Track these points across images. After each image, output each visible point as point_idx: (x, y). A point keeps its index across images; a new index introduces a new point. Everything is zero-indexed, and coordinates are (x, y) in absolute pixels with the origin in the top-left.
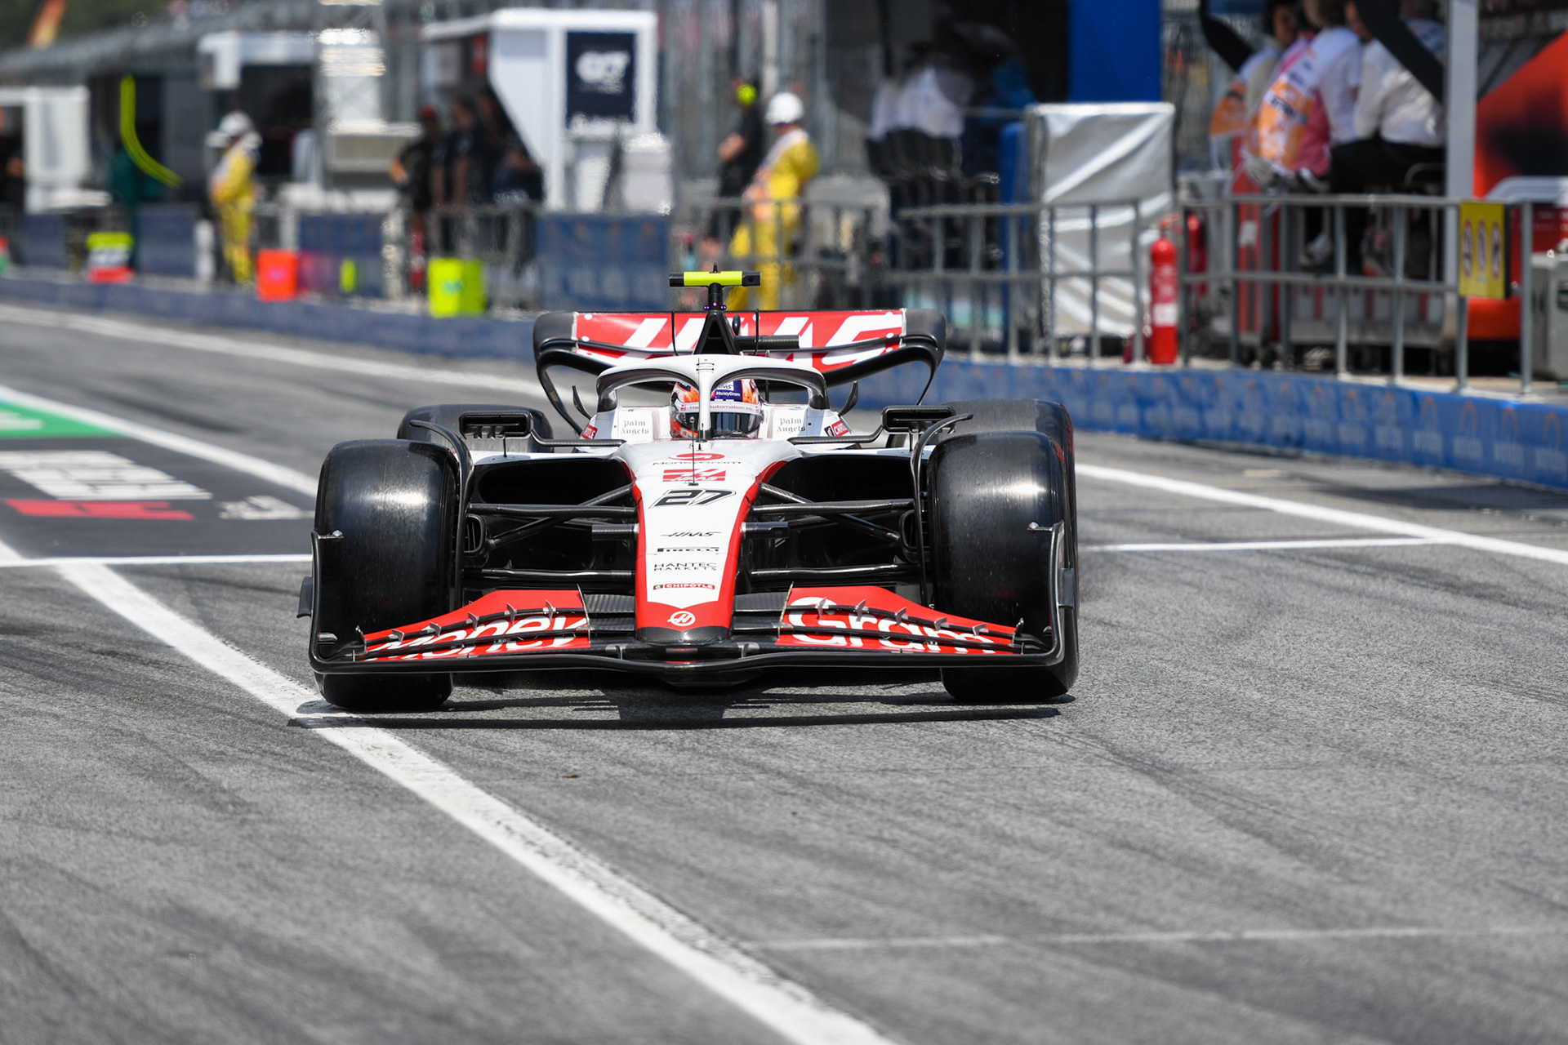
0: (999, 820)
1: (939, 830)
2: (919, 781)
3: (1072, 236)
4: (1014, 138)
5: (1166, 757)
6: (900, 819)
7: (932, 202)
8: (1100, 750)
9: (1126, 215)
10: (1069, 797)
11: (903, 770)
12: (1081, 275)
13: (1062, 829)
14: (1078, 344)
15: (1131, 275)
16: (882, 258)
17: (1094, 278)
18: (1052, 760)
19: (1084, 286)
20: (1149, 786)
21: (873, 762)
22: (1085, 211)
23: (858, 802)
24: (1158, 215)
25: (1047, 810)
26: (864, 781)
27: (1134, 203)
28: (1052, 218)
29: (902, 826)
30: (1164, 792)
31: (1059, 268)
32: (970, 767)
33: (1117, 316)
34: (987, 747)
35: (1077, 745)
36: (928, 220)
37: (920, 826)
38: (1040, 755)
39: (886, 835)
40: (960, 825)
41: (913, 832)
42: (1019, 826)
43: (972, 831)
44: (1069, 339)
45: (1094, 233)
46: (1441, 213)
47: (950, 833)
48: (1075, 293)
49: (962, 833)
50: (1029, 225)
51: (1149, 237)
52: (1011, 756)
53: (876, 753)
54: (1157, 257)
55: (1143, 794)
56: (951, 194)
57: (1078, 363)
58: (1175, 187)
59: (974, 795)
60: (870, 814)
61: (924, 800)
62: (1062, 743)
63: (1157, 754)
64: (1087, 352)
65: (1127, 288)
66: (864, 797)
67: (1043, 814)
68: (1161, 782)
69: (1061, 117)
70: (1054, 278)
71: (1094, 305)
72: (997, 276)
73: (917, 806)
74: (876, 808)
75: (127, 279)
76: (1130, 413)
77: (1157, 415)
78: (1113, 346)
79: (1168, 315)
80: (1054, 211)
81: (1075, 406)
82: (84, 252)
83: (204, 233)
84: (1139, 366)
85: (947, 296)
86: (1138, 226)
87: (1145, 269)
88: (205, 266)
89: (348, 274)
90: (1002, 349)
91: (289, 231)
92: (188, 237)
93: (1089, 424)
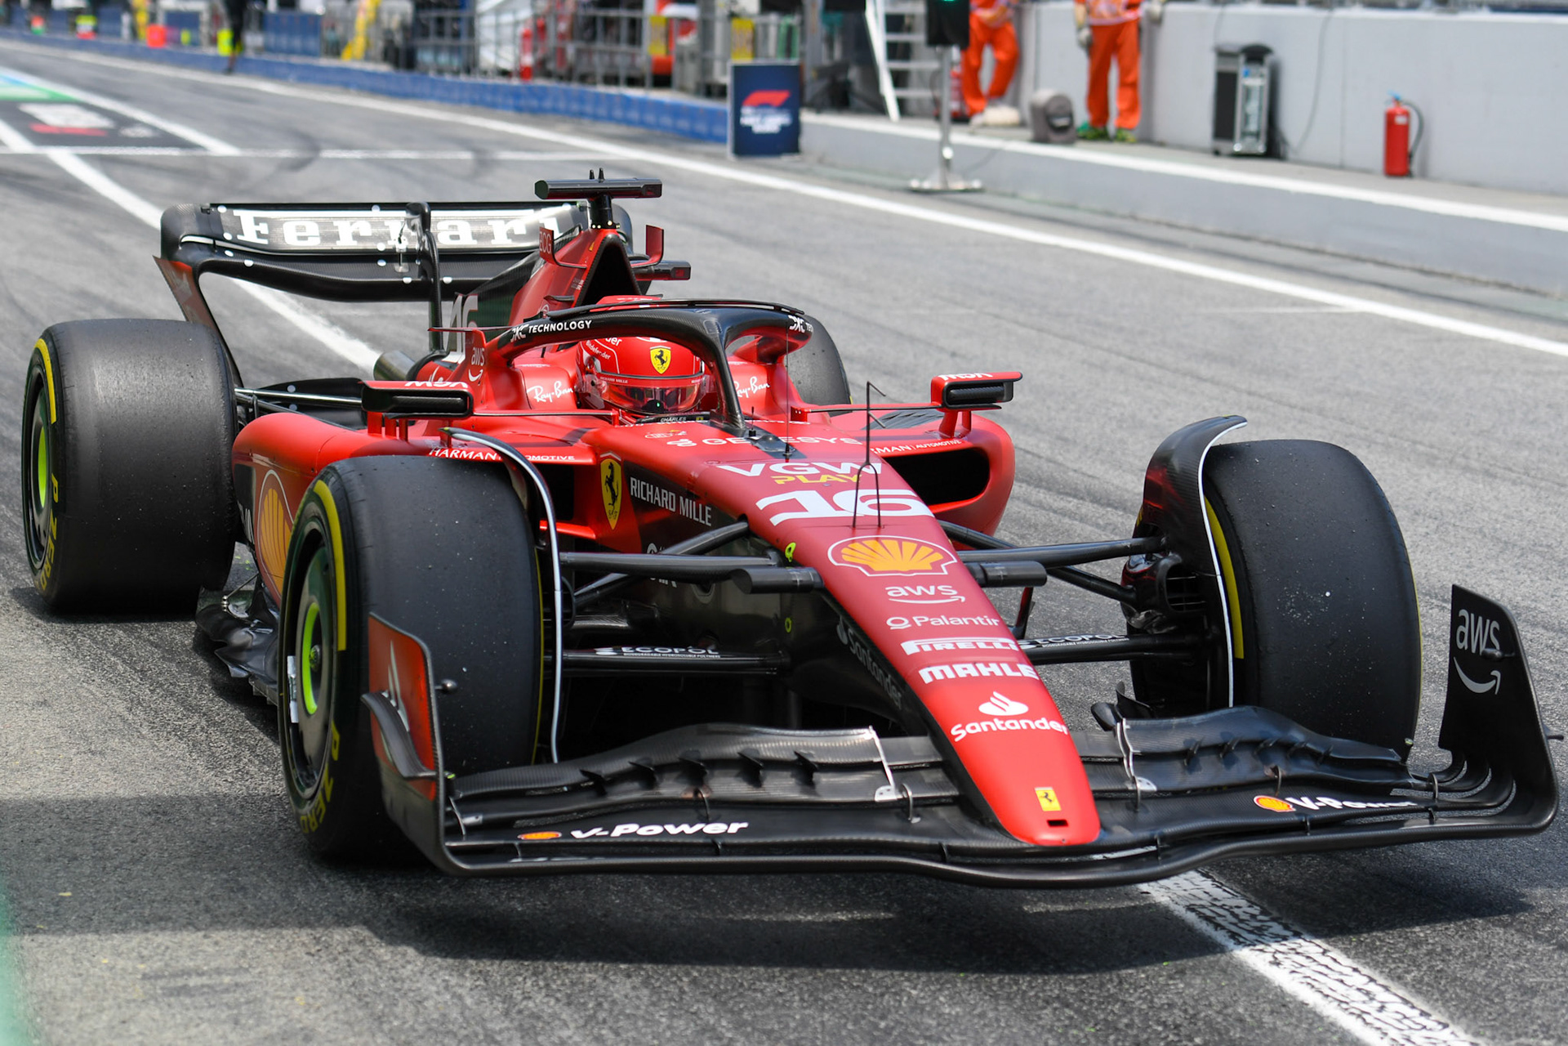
3: (489, 26)
9: (511, 18)
12: (493, 42)
14: (490, 72)
15: (513, 43)
16: (410, 35)
17: (498, 44)
19: (493, 47)
22: (495, 16)
24: (525, 21)
27: (515, 13)
28: (481, 19)
31: (483, 39)
33: (507, 60)
36: (428, 18)
44: (487, 70)
45: (498, 25)
46: (641, 21)
48: (490, 50)
50: (471, 21)
51: (521, 30)
54: (526, 36)
57: (490, 80)
58: (533, 6)
64: (494, 75)
65: (511, 48)
70: (481, 43)
71: (497, 55)
72: (457, 42)
75: (93, 39)
76: (511, 101)
77: (522, 102)
78: (505, 73)
79: (528, 60)
80: (481, 15)
81: (489, 98)
82: (74, 26)
83: (126, 19)
84: (515, 82)
85: (437, 50)
86: (516, 24)
87: (518, 41)
88: (126, 32)
89: (185, 36)
90: (456, 73)
91: (161, 20)
92: (118, 20)
93: (493, 105)
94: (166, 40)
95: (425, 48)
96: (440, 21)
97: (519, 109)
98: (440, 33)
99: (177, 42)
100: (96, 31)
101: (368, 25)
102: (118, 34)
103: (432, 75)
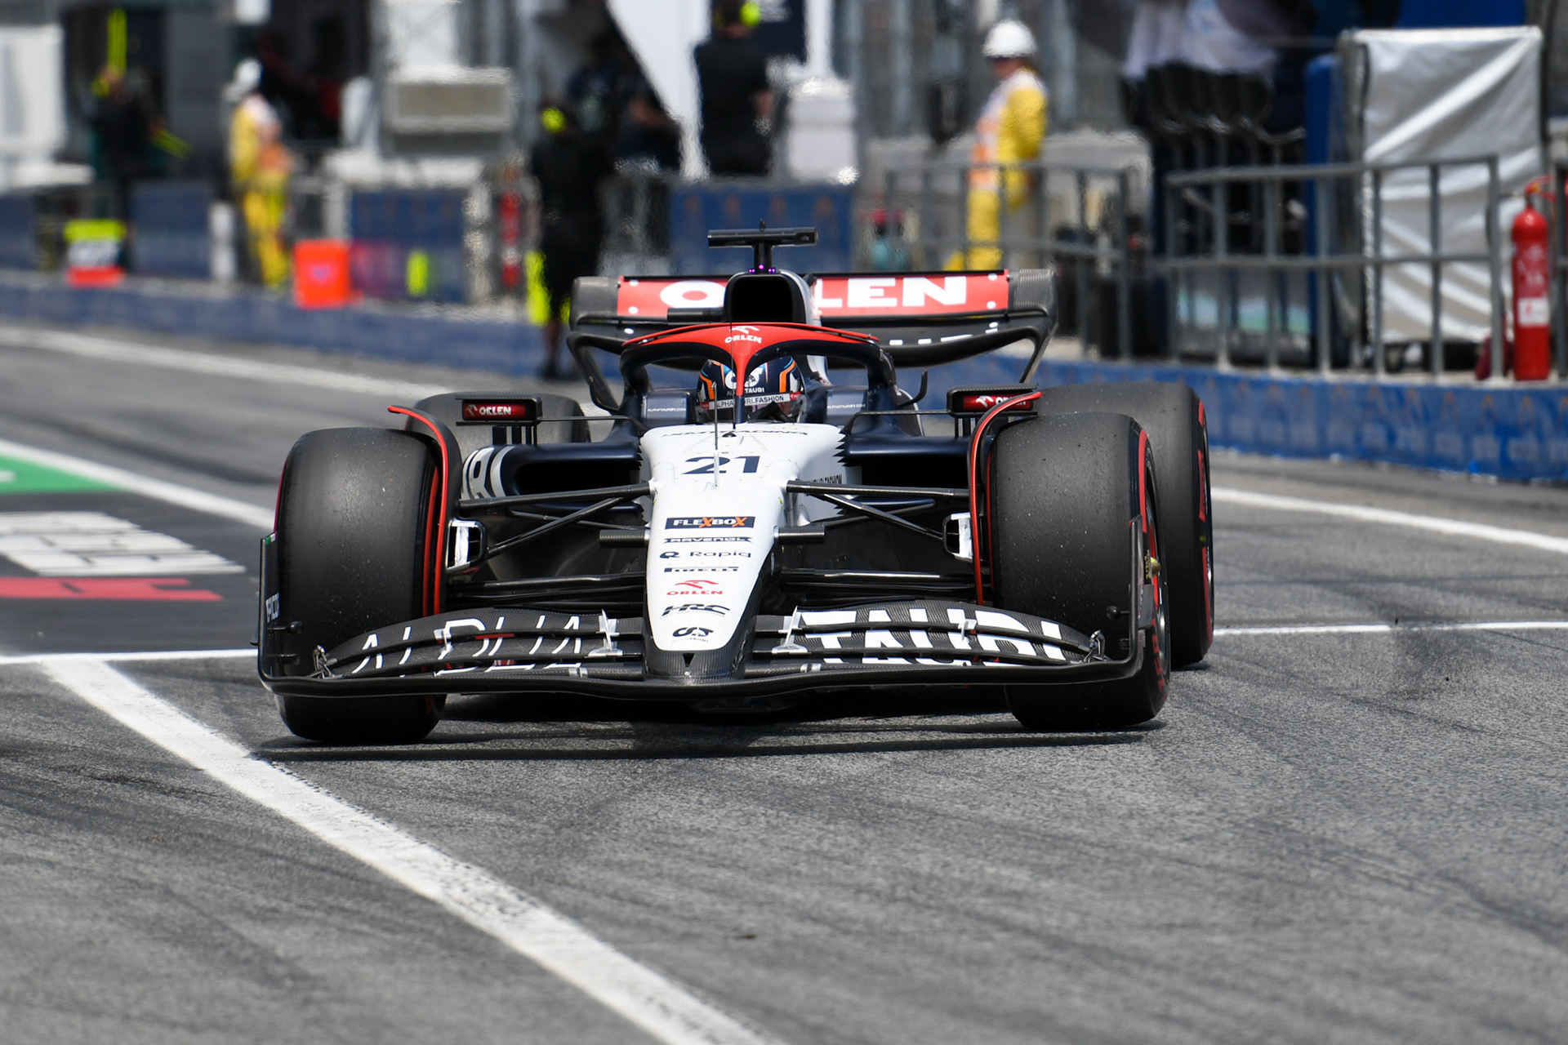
0: (1330, 992)
1: (1247, 1006)
2: (1219, 939)
3: (1405, 206)
4: (1326, 73)
5: (1554, 906)
6: (1194, 990)
7: (1212, 163)
8: (1462, 897)
9: (1479, 176)
10: (1424, 960)
11: (1193, 925)
12: (1417, 259)
13: (1415, 1003)
14: (1414, 354)
15: (1489, 259)
16: (1145, 241)
17: (1436, 266)
18: (1397, 913)
19: (1421, 274)
20: (1532, 946)
21: (1153, 914)
22: (1424, 173)
23: (1135, 969)
24: (1521, 178)
25: (1393, 978)
26: (1142, 940)
27: (1491, 161)
28: (1377, 185)
29: (1197, 1001)
30: (1553, 953)
31: (1388, 251)
32: (1287, 922)
33: (1467, 315)
34: (1308, 893)
35: (1432, 891)
36: (1205, 190)
37: (1221, 1000)
38: (1381, 903)
39: (1176, 1011)
40: (1275, 999)
41: (1213, 1009)
42: (1358, 1000)
43: (1292, 1007)
44: (1403, 346)
45: (1435, 202)
47: (1263, 1010)
48: (1410, 285)
49: (1278, 1009)
50: (1345, 192)
51: (1511, 210)
52: (1342, 906)
53: (1157, 903)
54: (1520, 234)
55: (1524, 955)
56: (1238, 151)
57: (1417, 379)
58: (1545, 139)
59: (1293, 958)
60: (1152, 984)
61: (1226, 966)
62: (1410, 888)
63: (1542, 903)
64: (1425, 365)
65: (1482, 276)
66: (1143, 961)
67: (1389, 983)
68: (1548, 940)
69: (1386, 46)
70: (1380, 265)
71: (1436, 301)
72: (1303, 262)
73: (1216, 973)
74: (1160, 977)
75: (118, 282)
76: (1486, 446)
77: (1524, 448)
78: (1461, 356)
79: (1537, 312)
80: (1379, 174)
81: (1412, 437)
82: (59, 247)
83: (221, 219)
84: (1498, 382)
85: (1232, 291)
86: (1496, 193)
87: (1506, 251)
88: (223, 263)
89: (417, 271)
90: (1310, 362)
91: (336, 215)
92: (200, 225)
93: (1431, 462)
94: (356, 284)
95: (1192, 282)
96: (1241, 196)
97: (1511, 471)
98: (1244, 240)
99: (395, 290)
100: (124, 261)
101: (1004, 212)
102: (201, 271)
103: (1224, 367)
